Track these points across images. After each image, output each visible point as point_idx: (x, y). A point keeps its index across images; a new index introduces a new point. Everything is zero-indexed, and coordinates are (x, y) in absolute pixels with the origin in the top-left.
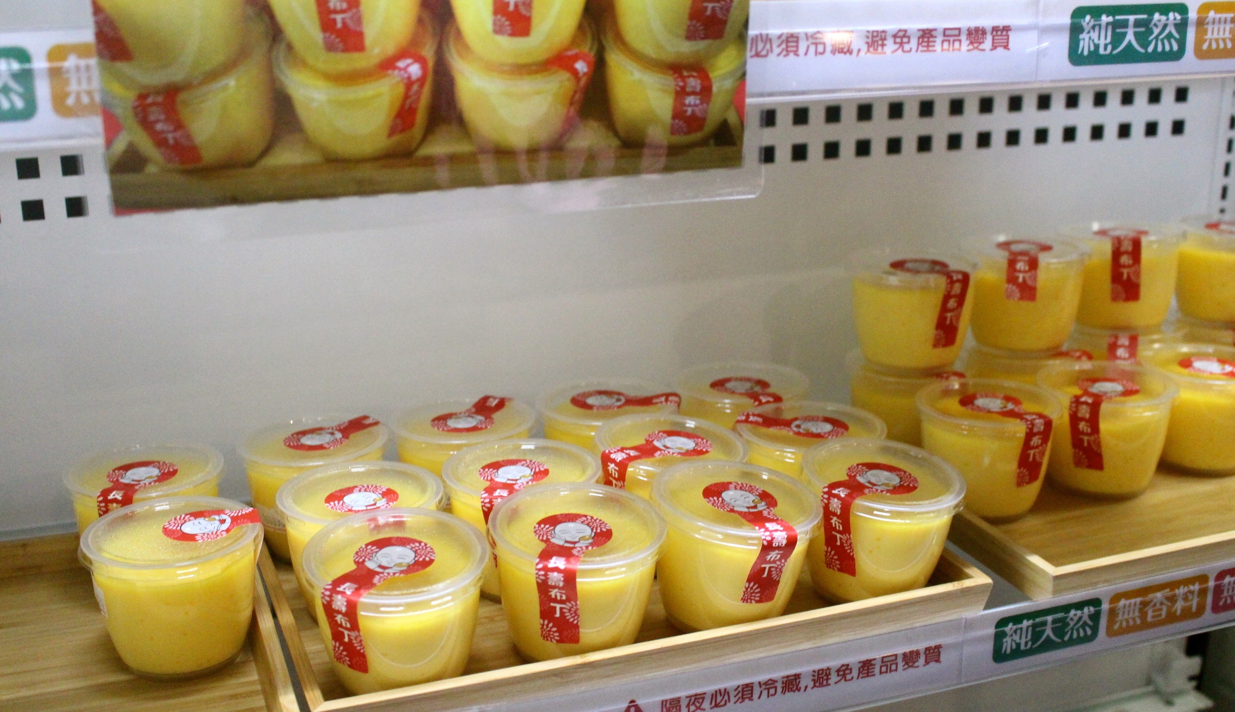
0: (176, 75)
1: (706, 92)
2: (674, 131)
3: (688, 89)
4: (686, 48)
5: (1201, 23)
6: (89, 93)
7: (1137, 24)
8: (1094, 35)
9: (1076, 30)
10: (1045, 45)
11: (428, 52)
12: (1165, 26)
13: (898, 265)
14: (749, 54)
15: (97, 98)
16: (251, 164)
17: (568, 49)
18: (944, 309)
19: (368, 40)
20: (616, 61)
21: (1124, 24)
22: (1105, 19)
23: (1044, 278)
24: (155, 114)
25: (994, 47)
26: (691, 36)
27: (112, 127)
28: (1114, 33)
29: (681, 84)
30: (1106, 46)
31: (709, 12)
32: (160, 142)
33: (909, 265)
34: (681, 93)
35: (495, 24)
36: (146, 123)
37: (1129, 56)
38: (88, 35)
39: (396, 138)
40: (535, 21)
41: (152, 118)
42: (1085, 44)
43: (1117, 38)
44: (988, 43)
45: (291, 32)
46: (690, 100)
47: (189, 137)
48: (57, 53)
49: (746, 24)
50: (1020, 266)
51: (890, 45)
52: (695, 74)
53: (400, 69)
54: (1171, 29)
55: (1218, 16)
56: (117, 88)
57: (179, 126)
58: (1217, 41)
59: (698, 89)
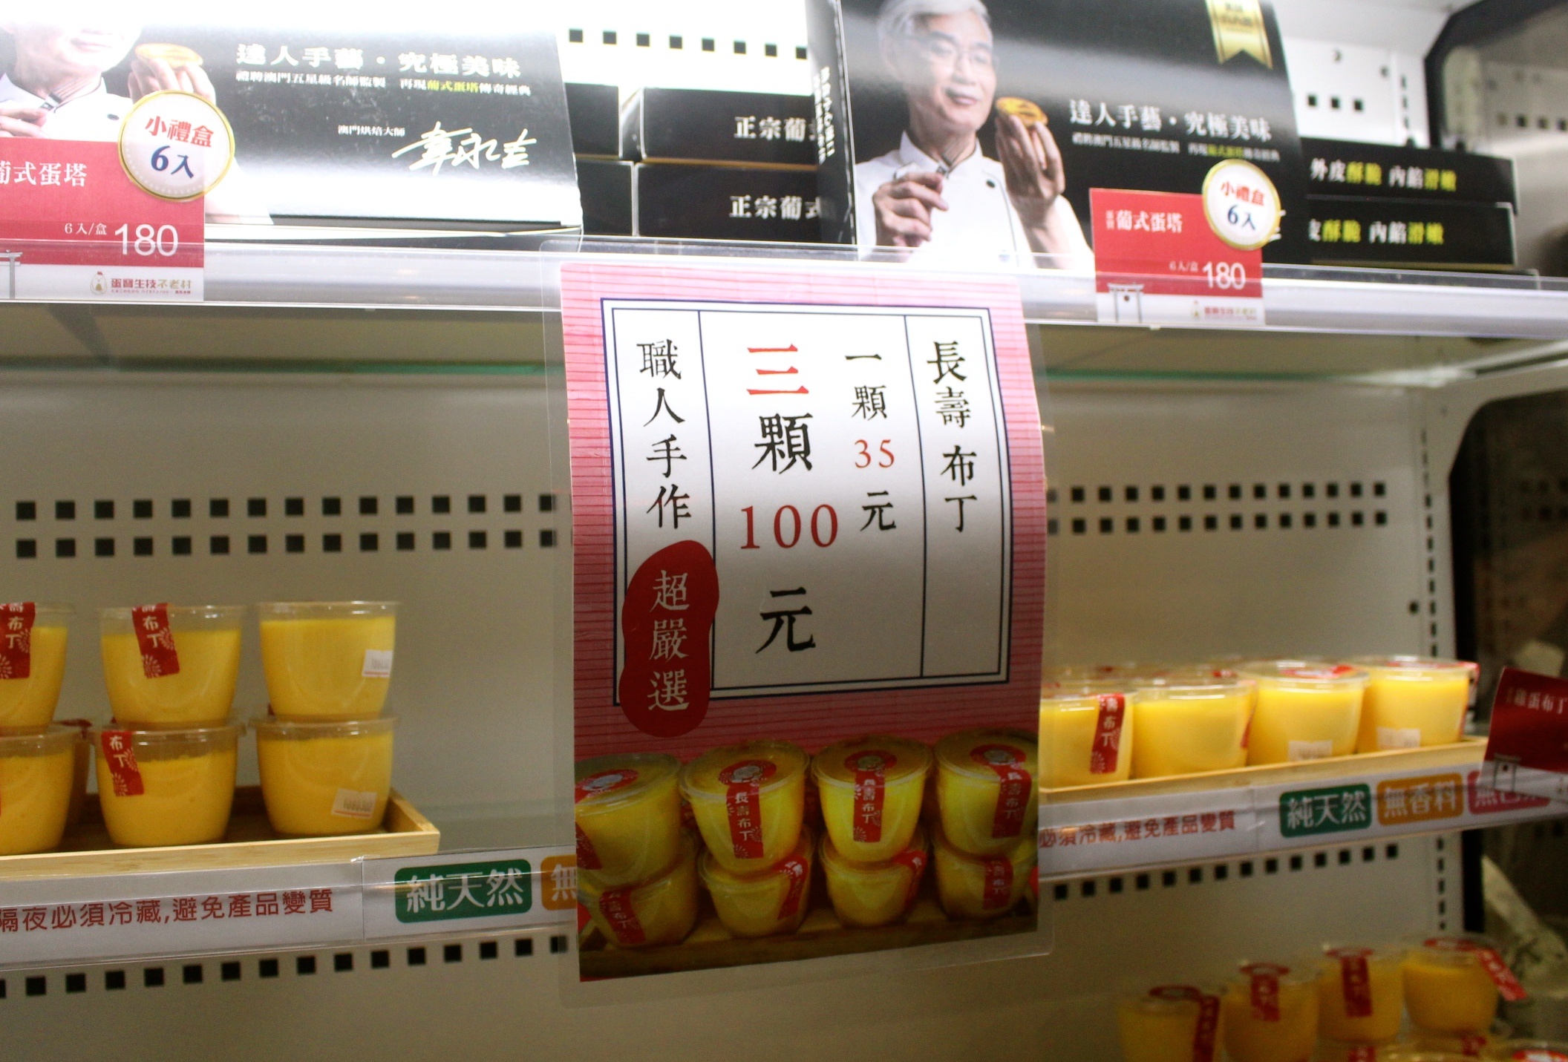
0: (631, 877)
1: (1008, 876)
2: (986, 906)
3: (995, 874)
4: (992, 844)
5: (1381, 798)
6: (568, 892)
7: (1331, 801)
8: (1299, 813)
9: (1284, 810)
10: (1261, 823)
11: (808, 857)
12: (1353, 802)
13: (1156, 992)
14: (1039, 845)
15: (574, 896)
16: (679, 942)
17: (907, 849)
18: (1200, 1031)
19: (766, 848)
20: (942, 855)
21: (1321, 803)
22: (1306, 800)
23: (1284, 1000)
24: (615, 907)
25: (1223, 828)
26: (996, 834)
27: (584, 916)
28: (1314, 810)
29: (990, 871)
30: (1309, 821)
31: (1008, 817)
32: (617, 926)
33: (1166, 992)
34: (989, 878)
35: (855, 832)
36: (607, 913)
37: (1327, 827)
38: (572, 850)
39: (784, 919)
40: (884, 831)
41: (611, 910)
42: (1293, 820)
43: (1317, 815)
44: (1217, 825)
45: (713, 845)
46: (997, 882)
47: (637, 923)
48: (548, 864)
49: (1036, 824)
50: (1263, 989)
51: (1143, 832)
52: (999, 863)
53: (787, 869)
54: (1358, 804)
55: (1394, 791)
56: (589, 889)
57: (631, 915)
58: (1395, 810)
59: (1003, 872)
